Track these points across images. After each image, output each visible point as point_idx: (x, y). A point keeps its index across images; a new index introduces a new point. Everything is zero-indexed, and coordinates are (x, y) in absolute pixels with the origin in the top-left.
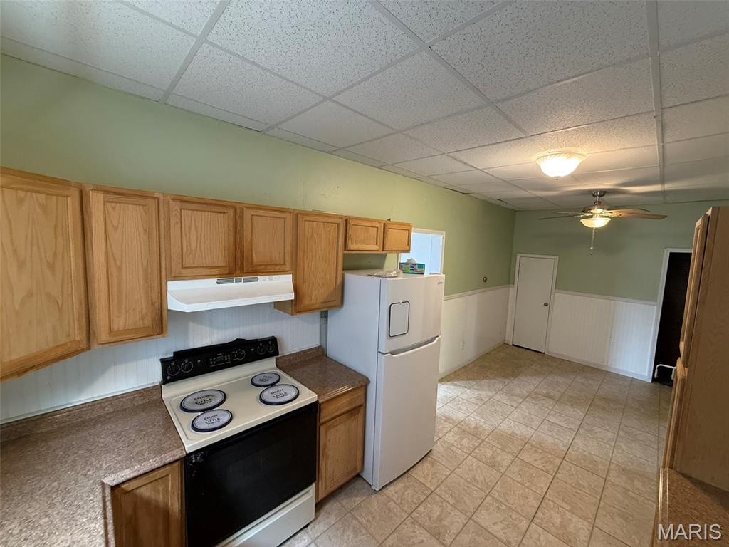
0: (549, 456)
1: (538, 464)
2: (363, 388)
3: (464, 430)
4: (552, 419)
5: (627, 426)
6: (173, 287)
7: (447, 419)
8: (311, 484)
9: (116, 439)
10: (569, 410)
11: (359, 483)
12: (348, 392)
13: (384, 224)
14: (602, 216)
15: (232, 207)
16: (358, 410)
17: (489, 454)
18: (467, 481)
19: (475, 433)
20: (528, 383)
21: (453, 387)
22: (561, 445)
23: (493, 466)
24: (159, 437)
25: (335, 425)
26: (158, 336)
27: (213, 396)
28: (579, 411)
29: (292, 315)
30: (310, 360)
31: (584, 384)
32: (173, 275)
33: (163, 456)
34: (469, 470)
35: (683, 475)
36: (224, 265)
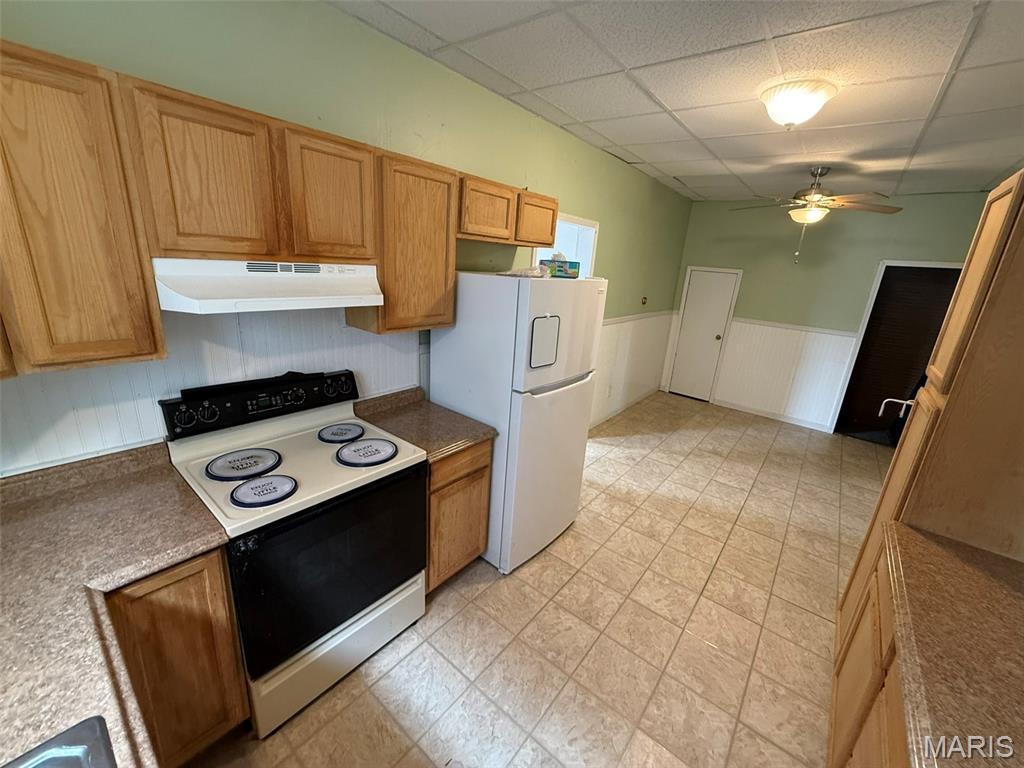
0: (719, 521)
1: (706, 531)
2: (489, 442)
3: (613, 497)
4: (721, 479)
5: (806, 484)
6: (165, 269)
7: (591, 484)
8: (419, 571)
9: (98, 524)
10: (740, 468)
11: (481, 567)
12: (468, 448)
13: (519, 195)
14: (819, 206)
15: (263, 124)
16: (481, 473)
17: (647, 523)
18: (622, 556)
19: (628, 499)
20: (688, 439)
21: (596, 445)
22: (731, 508)
23: (652, 536)
24: (176, 517)
25: (451, 491)
26: (150, 357)
27: (259, 457)
28: (751, 469)
29: (379, 333)
30: (405, 407)
31: (756, 437)
32: (162, 246)
33: (189, 544)
34: (624, 543)
35: (912, 527)
36: (258, 237)
